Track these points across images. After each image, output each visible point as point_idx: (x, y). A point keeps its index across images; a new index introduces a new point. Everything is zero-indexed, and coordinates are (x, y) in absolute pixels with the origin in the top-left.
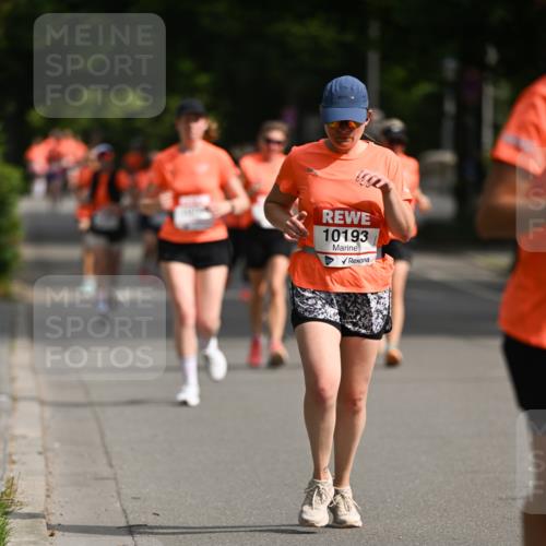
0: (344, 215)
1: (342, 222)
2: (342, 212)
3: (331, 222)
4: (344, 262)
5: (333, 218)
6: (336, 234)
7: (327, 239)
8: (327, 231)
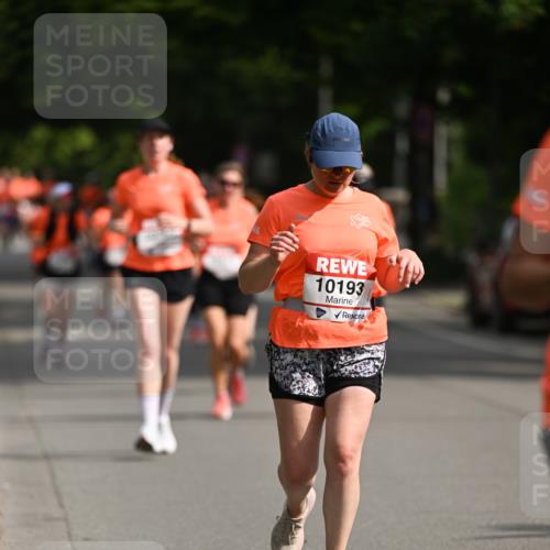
0: (340, 263)
1: (337, 271)
2: (338, 260)
3: (325, 270)
4: (337, 316)
5: (328, 267)
6: (331, 284)
7: (320, 290)
8: (320, 281)
